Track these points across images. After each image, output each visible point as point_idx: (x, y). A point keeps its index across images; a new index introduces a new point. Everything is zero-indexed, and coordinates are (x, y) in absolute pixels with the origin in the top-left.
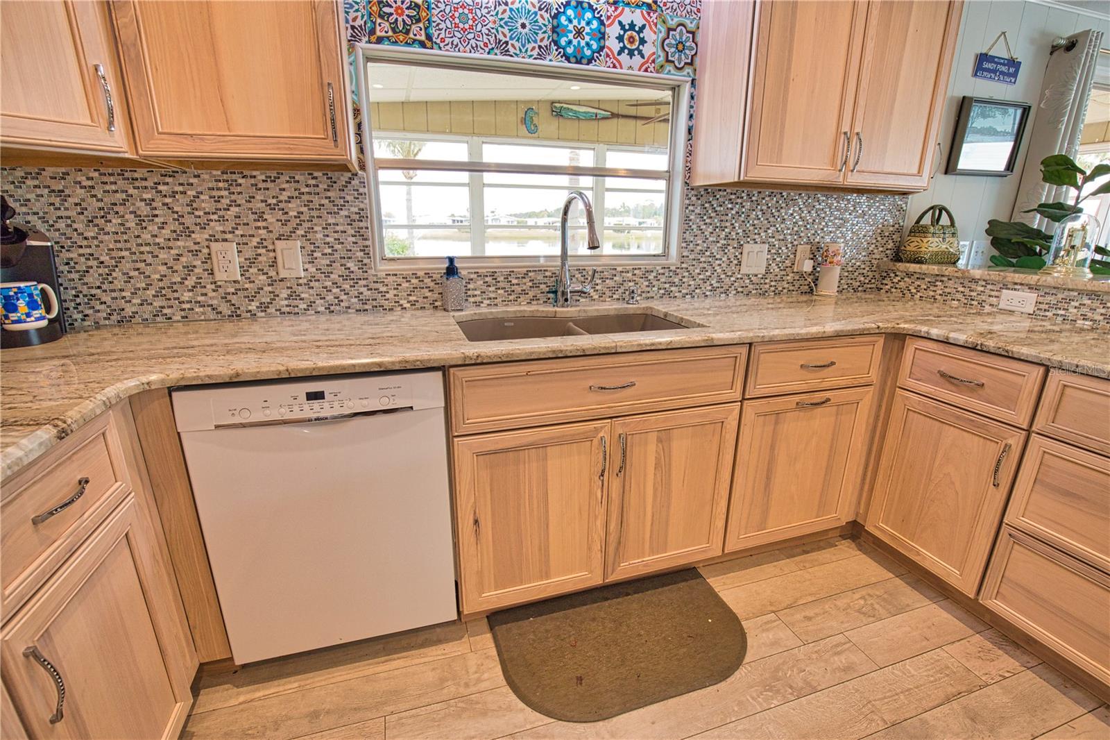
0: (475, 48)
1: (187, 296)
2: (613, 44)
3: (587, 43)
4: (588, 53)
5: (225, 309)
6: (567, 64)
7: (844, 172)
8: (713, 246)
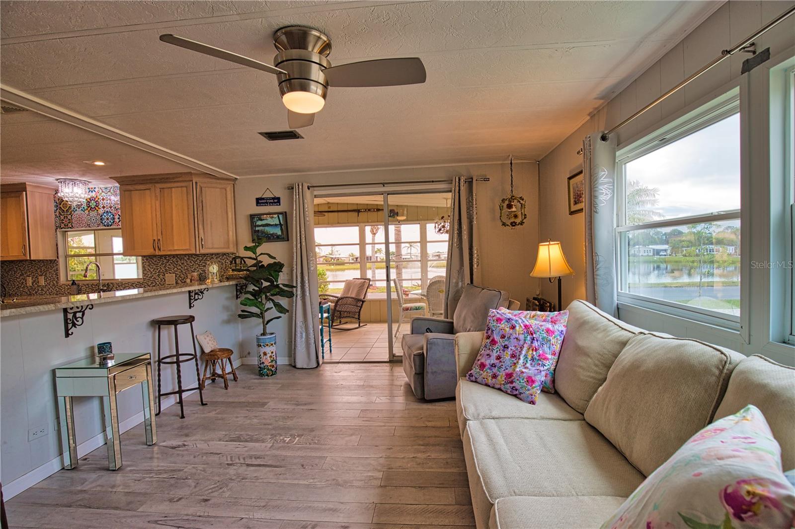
0: (82, 227)
1: (21, 289)
2: (117, 220)
3: (110, 221)
4: (110, 223)
5: (28, 293)
6: (105, 227)
7: (157, 250)
8: (154, 275)
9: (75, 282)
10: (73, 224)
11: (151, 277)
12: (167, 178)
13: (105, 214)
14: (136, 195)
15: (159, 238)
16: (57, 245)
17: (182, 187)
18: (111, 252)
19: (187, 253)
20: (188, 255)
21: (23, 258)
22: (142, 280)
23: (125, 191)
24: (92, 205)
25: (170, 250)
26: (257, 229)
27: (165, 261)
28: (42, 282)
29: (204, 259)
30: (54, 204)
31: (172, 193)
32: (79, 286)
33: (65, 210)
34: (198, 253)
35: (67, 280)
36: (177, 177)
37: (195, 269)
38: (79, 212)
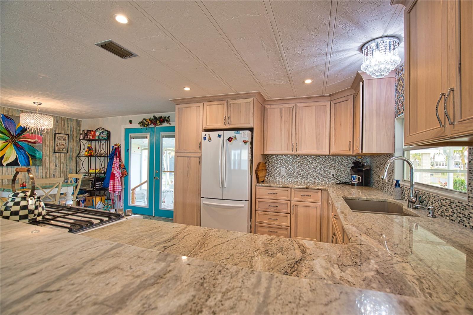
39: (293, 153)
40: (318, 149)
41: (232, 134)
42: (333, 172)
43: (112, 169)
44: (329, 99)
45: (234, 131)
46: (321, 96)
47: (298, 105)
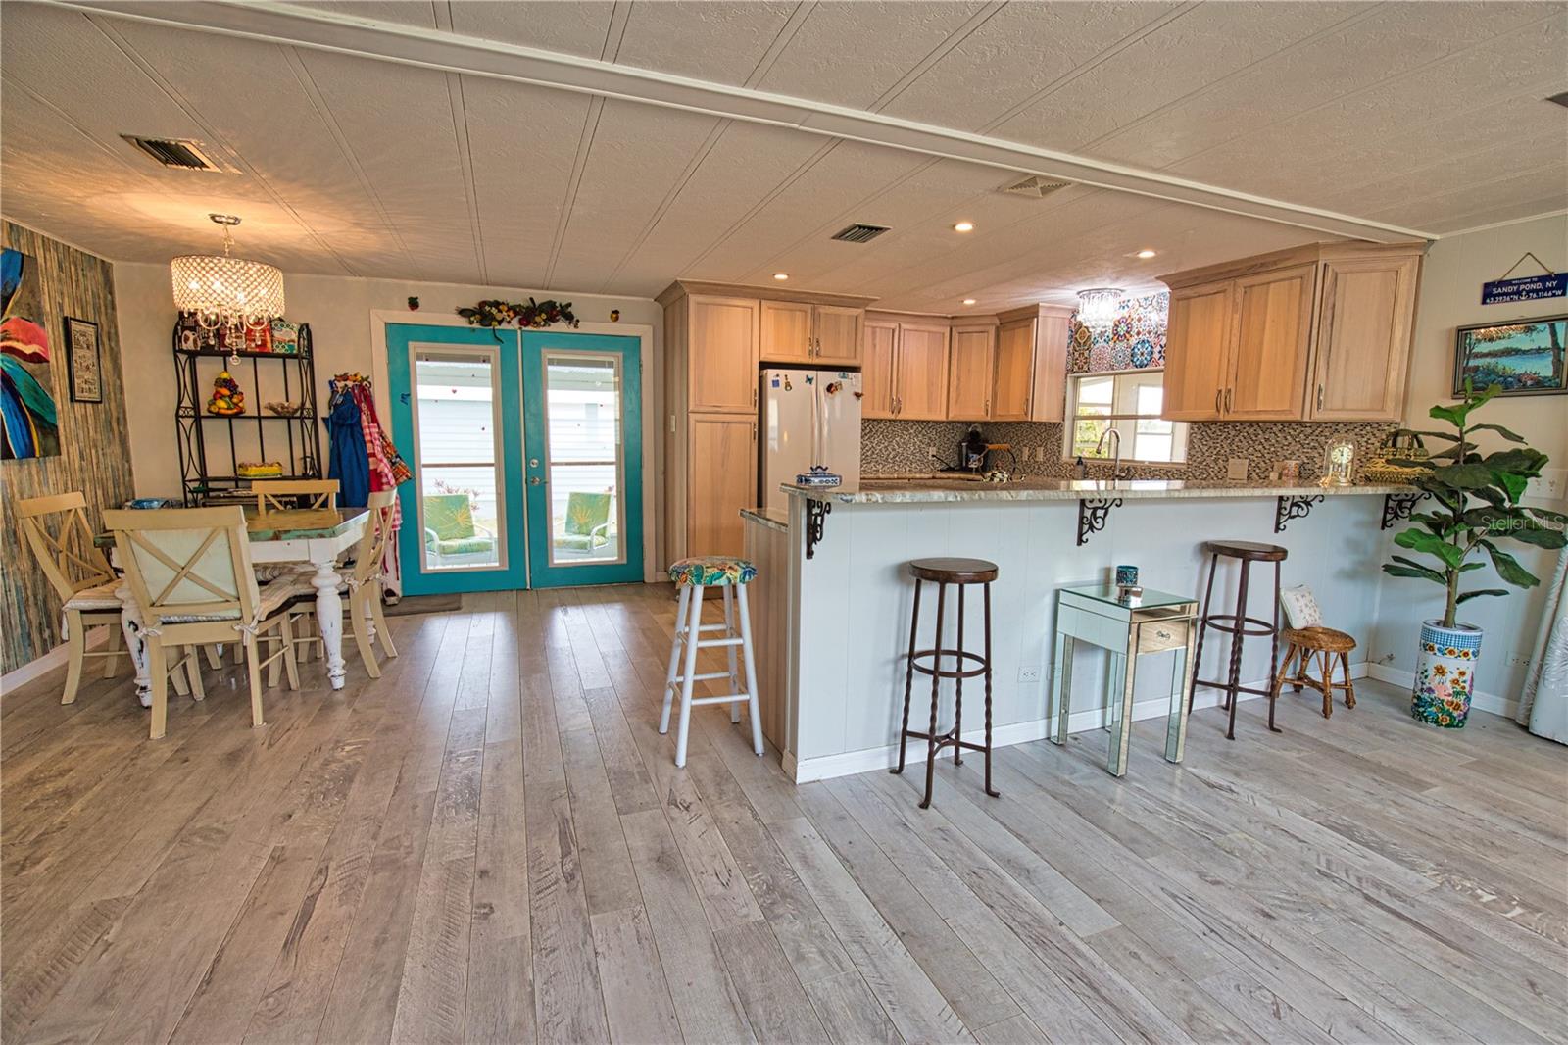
0: (1101, 370)
3: (1146, 358)
7: (1222, 411)
8: (1208, 458)
9: (1083, 460)
10: (1090, 367)
11: (1201, 462)
12: (1262, 265)
13: (1139, 346)
14: (1197, 305)
15: (1229, 387)
16: (1065, 400)
17: (1291, 279)
18: (1134, 413)
19: (1283, 417)
20: (1282, 423)
21: (1025, 419)
22: (1184, 467)
23: (1178, 300)
24: (1121, 331)
25: (1247, 412)
26: (1472, 363)
27: (1233, 433)
28: (1040, 457)
29: (1317, 433)
30: (1068, 334)
31: (1267, 294)
32: (1086, 466)
33: (1082, 342)
34: (1307, 419)
35: (1071, 457)
36: (1281, 260)
37: (1293, 453)
38: (1101, 344)
39: (893, 417)
40: (930, 409)
41: (833, 377)
42: (933, 450)
43: (371, 459)
44: (948, 322)
45: (837, 373)
46: (940, 317)
47: (904, 326)
